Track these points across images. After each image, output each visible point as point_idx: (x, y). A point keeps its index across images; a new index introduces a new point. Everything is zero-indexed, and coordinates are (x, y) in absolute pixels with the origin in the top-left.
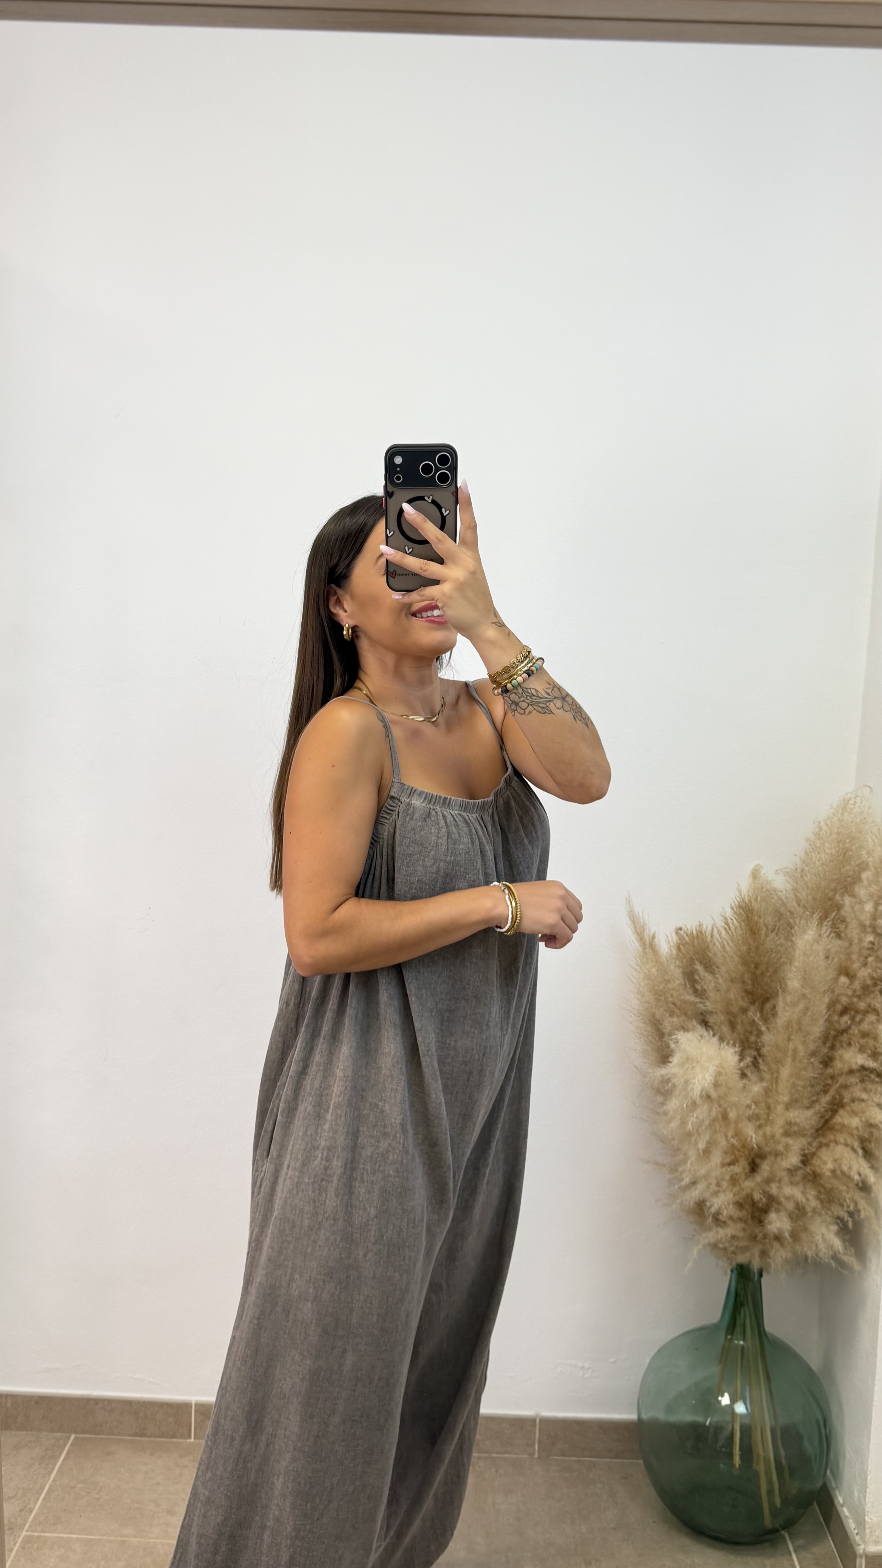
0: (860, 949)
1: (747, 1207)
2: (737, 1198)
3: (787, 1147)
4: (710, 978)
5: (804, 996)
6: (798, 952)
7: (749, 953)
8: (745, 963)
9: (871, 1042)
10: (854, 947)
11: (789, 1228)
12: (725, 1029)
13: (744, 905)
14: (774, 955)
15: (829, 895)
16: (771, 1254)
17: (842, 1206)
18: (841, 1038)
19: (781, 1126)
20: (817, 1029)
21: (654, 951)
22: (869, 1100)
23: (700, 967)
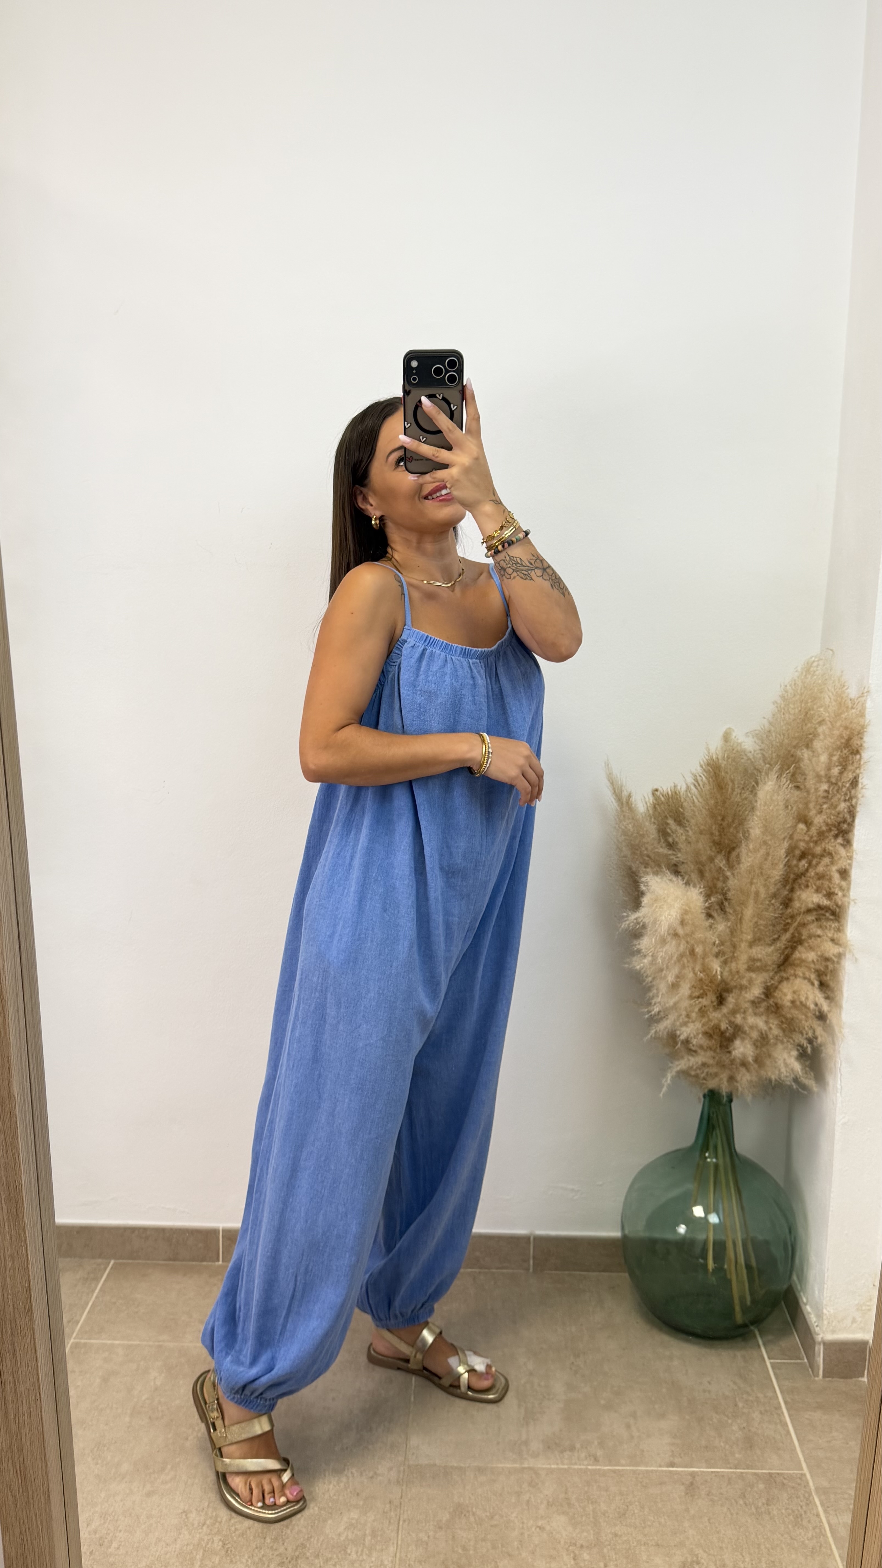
0: (817, 798)
1: (715, 1037)
2: (706, 1028)
3: (751, 981)
4: (682, 831)
5: (765, 843)
6: (759, 803)
7: (716, 806)
8: (713, 816)
9: (826, 883)
10: (811, 796)
11: (752, 1054)
12: (695, 877)
13: (712, 763)
14: (740, 808)
15: (789, 751)
16: (739, 1078)
17: (802, 1034)
18: (799, 881)
19: (745, 961)
20: (776, 873)
21: (631, 809)
22: (824, 936)
23: (672, 822)
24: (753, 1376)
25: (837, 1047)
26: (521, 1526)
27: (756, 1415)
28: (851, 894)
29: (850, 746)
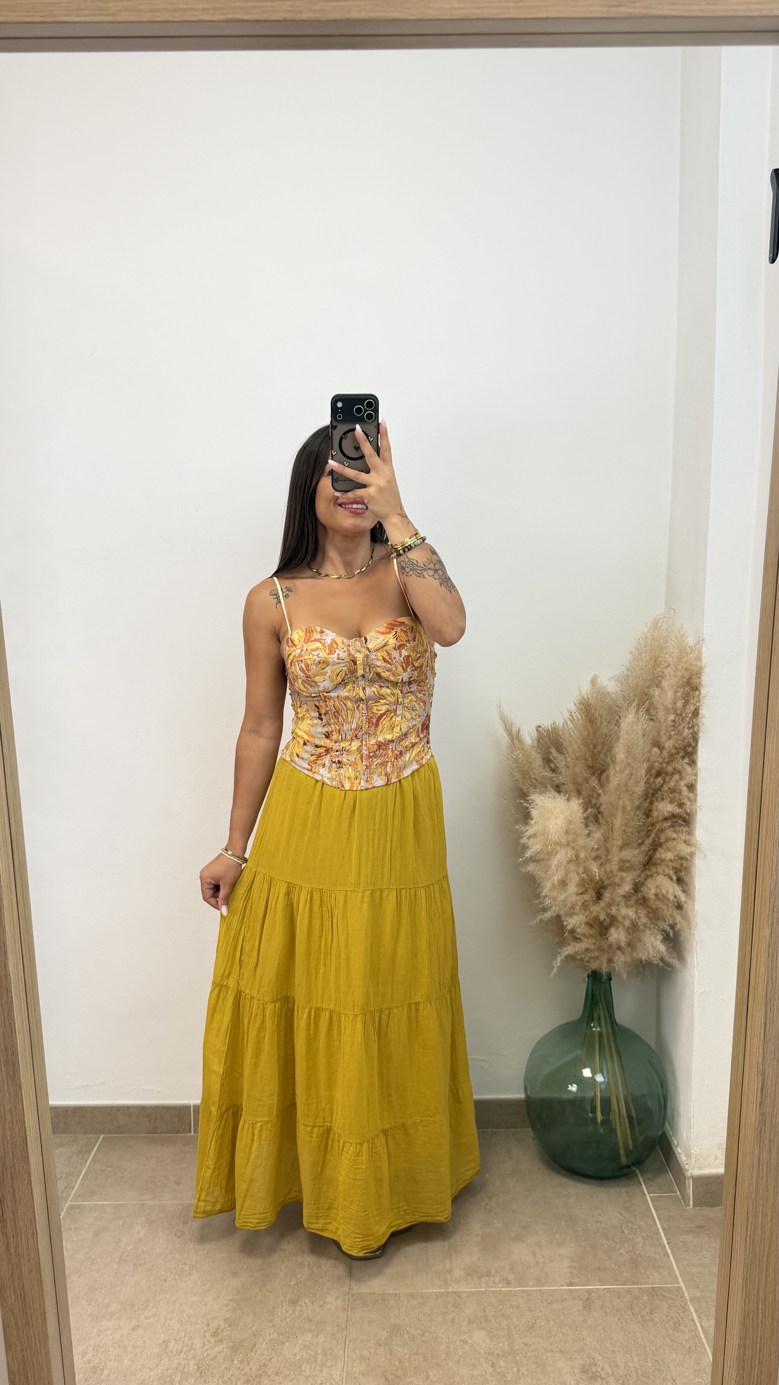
0: (666, 727)
1: (595, 926)
2: (588, 919)
3: (622, 879)
4: (562, 758)
5: (629, 765)
6: (622, 733)
7: (588, 737)
8: (586, 745)
9: (677, 795)
10: (662, 726)
11: (625, 939)
12: (574, 794)
13: (583, 701)
14: (608, 737)
15: (644, 691)
16: (615, 960)
17: (665, 921)
18: (656, 795)
19: (617, 863)
20: (639, 789)
21: (520, 741)
22: (678, 838)
23: (553, 751)
24: (636, 1208)
25: (693, 931)
26: (447, 1340)
27: (640, 1240)
28: (698, 803)
29: (691, 684)
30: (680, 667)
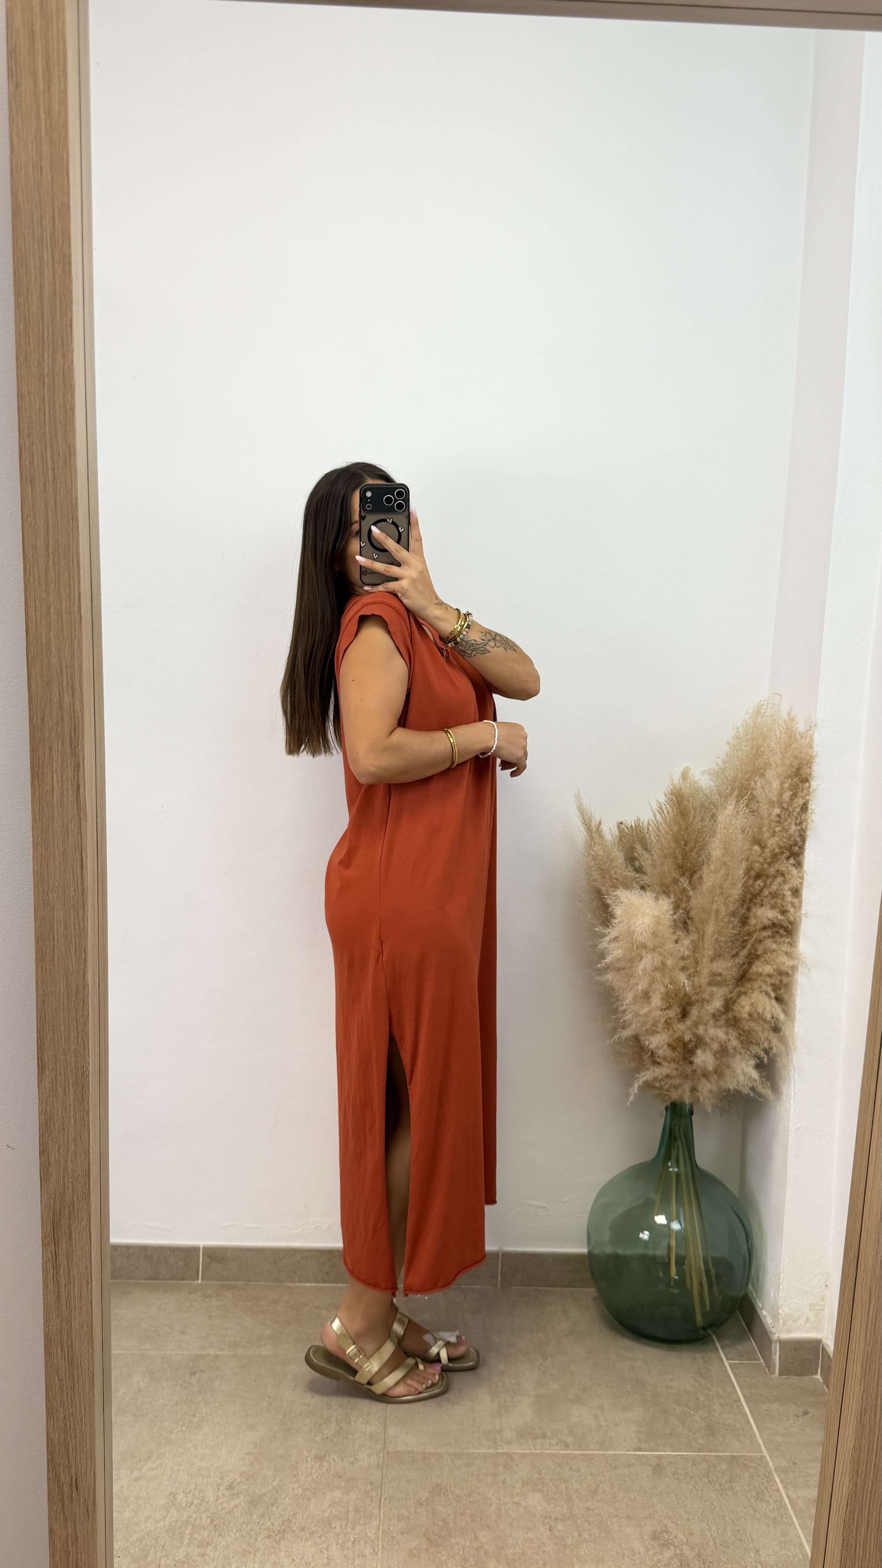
0: (770, 822)
1: (679, 1048)
2: (671, 1039)
3: (712, 995)
4: (647, 855)
5: (725, 864)
6: (719, 826)
7: (679, 832)
8: (676, 841)
9: (780, 901)
10: (764, 820)
11: (712, 1064)
12: (662, 892)
13: (675, 792)
14: (702, 833)
15: (744, 783)
16: (700, 1089)
17: (759, 1045)
18: (755, 901)
19: (707, 975)
20: (736, 892)
21: (601, 836)
22: (778, 950)
23: (638, 847)
24: (713, 1374)
25: (790, 1057)
26: (498, 1502)
27: (717, 1407)
28: (803, 911)
29: (800, 775)
30: (789, 755)
